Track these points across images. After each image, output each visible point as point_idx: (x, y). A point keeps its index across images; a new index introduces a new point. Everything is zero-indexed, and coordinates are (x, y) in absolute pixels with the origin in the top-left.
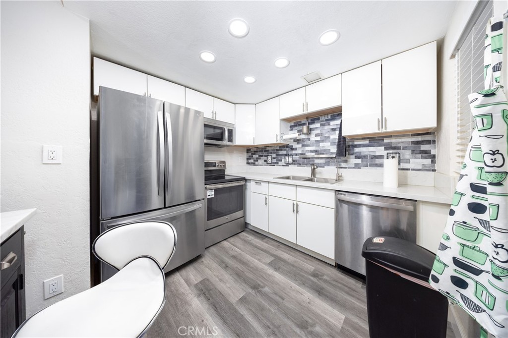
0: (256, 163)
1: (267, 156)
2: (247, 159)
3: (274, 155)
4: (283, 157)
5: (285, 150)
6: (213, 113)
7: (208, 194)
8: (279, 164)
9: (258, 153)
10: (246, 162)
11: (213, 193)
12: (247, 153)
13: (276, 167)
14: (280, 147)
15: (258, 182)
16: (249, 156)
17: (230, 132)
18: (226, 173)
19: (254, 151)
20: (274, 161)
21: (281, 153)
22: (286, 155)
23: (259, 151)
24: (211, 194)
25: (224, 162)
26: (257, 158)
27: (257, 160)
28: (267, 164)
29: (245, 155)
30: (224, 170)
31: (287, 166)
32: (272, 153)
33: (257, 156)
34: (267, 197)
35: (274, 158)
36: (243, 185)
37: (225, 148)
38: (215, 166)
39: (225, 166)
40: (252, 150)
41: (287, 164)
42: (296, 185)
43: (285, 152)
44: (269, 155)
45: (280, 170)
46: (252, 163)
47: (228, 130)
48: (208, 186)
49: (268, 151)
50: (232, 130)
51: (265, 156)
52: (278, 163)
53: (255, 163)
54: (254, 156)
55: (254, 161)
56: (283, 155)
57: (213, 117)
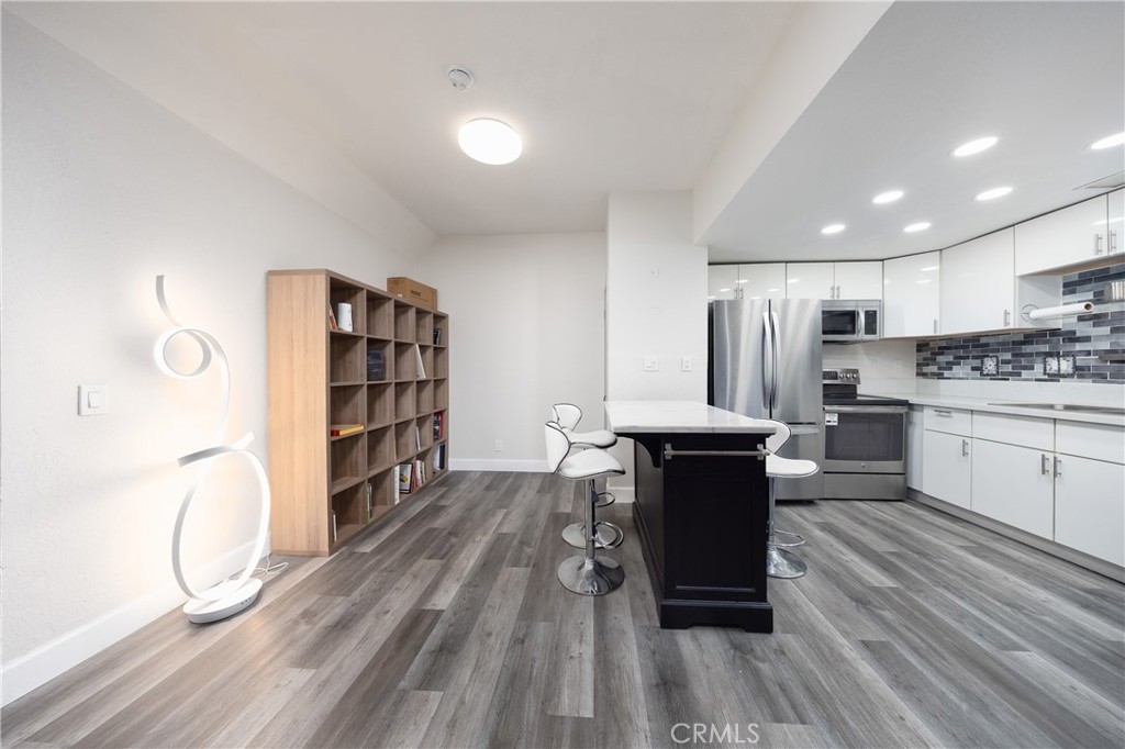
0: (946, 374)
1: (982, 358)
2: (918, 365)
3: (1008, 356)
4: (1040, 359)
5: (1045, 342)
6: (833, 288)
7: (827, 419)
8: (1023, 377)
9: (953, 351)
10: (915, 371)
11: (835, 418)
12: (918, 351)
13: (1012, 384)
14: (1026, 336)
15: (944, 411)
16: (925, 359)
17: (871, 317)
18: (859, 392)
19: (940, 348)
20: (1009, 368)
21: (1028, 349)
22: (1050, 354)
23: (956, 348)
24: (833, 420)
25: (856, 371)
26: (948, 363)
27: (949, 366)
28: (982, 374)
29: (914, 357)
30: (855, 387)
31: (1052, 380)
32: (998, 351)
33: (951, 358)
34: (967, 440)
35: (1007, 362)
36: (902, 415)
37: (858, 345)
38: (836, 378)
39: (857, 380)
40: (932, 344)
41: (1056, 377)
42: (1055, 419)
43: (1046, 348)
44: (985, 356)
45: (1025, 390)
46: (933, 374)
47: (867, 313)
48: (827, 408)
49: (987, 345)
50: (875, 312)
51: (975, 358)
52: (1019, 374)
53: (943, 374)
54: (941, 359)
55: (939, 368)
56: (1038, 354)
57: (833, 296)
